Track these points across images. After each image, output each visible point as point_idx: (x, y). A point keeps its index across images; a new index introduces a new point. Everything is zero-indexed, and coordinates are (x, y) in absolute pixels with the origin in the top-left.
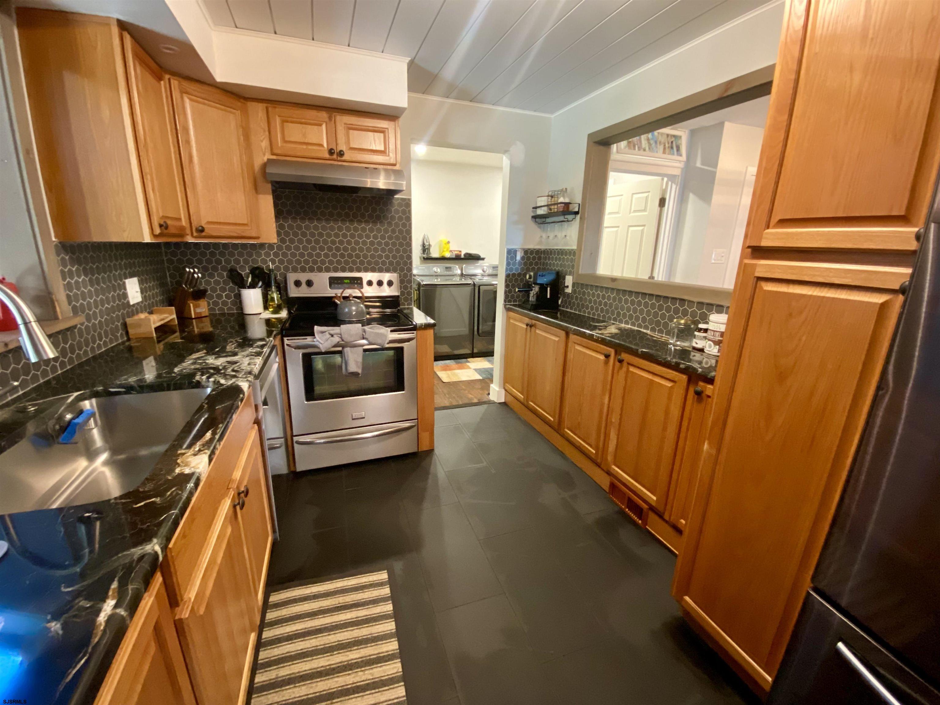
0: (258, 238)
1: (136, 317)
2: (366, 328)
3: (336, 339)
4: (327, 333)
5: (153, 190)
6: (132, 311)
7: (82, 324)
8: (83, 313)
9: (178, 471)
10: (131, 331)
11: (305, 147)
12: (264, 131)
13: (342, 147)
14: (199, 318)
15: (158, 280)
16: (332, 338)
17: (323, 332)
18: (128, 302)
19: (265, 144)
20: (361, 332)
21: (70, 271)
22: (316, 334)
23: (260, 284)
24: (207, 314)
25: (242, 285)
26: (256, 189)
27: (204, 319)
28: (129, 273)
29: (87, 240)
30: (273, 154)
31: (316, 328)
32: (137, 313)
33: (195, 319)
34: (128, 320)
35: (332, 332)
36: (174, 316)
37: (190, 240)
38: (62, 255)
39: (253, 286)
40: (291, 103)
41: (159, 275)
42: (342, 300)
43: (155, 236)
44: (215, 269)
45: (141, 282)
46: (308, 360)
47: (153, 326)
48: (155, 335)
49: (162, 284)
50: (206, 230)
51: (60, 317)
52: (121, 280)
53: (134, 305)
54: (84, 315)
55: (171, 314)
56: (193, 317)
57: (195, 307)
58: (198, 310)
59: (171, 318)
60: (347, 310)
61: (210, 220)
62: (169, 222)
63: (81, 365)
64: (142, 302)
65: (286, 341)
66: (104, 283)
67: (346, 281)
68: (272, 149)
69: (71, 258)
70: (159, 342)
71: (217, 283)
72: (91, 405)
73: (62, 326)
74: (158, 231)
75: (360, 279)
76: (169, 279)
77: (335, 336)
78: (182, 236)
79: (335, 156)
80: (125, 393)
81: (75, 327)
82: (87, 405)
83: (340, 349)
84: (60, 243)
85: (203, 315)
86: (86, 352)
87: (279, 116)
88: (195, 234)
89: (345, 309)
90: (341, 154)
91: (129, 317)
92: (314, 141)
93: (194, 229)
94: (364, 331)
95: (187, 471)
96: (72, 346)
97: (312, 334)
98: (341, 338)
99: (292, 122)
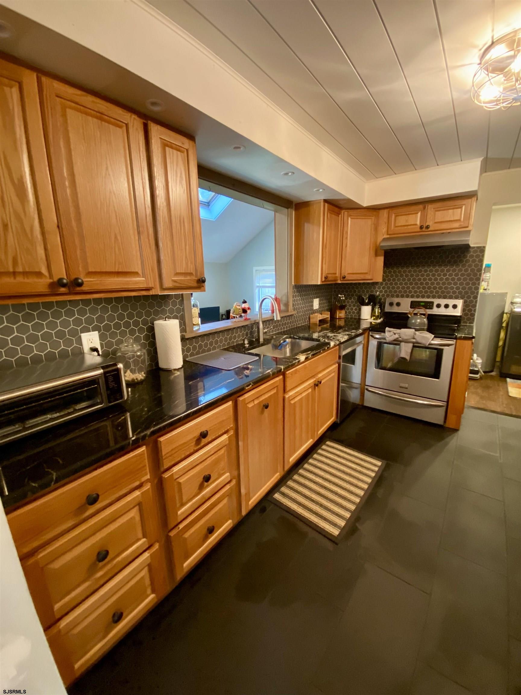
0: (371, 280)
1: (314, 315)
2: (417, 332)
3: (397, 336)
4: (392, 332)
5: (325, 264)
6: (314, 312)
7: (295, 314)
8: (296, 310)
9: (296, 357)
10: (311, 320)
11: (406, 227)
12: (386, 223)
13: (430, 223)
14: (340, 318)
15: (327, 300)
16: (394, 335)
17: (390, 331)
18: (313, 308)
19: (384, 230)
20: (412, 334)
21: (296, 295)
22: (386, 332)
23: (372, 304)
24: (344, 317)
25: (364, 304)
26: (376, 255)
27: (342, 319)
28: (316, 296)
29: (302, 284)
30: (388, 234)
31: (387, 329)
32: (316, 313)
33: (338, 319)
34: (311, 316)
35: (395, 332)
36: (329, 316)
37: (339, 282)
38: (295, 289)
39: (367, 304)
40: (404, 205)
41: (328, 298)
42: (413, 315)
43: (322, 282)
44: (353, 295)
45: (320, 301)
46: (380, 346)
47: (318, 319)
48: (318, 323)
49: (329, 302)
50: (346, 277)
51: (289, 311)
52: (312, 299)
53: (315, 310)
54: (297, 311)
55: (328, 315)
56: (337, 318)
57: (339, 313)
58: (340, 315)
59: (327, 316)
60: (413, 321)
61: (349, 272)
62: (330, 275)
63: (291, 329)
64: (318, 309)
65: (371, 334)
66: (306, 300)
67: (422, 304)
68: (388, 232)
69: (297, 290)
70: (319, 326)
71: (352, 302)
72: (289, 340)
73: (290, 314)
74: (323, 279)
75: (432, 303)
76: (333, 300)
77: (396, 334)
78: (337, 280)
79: (424, 229)
80: (299, 339)
81: (293, 315)
82: (288, 340)
83: (399, 343)
84: (295, 285)
85: (342, 317)
86: (294, 325)
87: (394, 214)
88: (342, 279)
89: (412, 320)
90: (427, 227)
91: (312, 314)
92: (413, 223)
93: (341, 277)
94: (415, 334)
95: (298, 357)
96: (291, 322)
97: (384, 332)
98: (400, 336)
99: (401, 215)
